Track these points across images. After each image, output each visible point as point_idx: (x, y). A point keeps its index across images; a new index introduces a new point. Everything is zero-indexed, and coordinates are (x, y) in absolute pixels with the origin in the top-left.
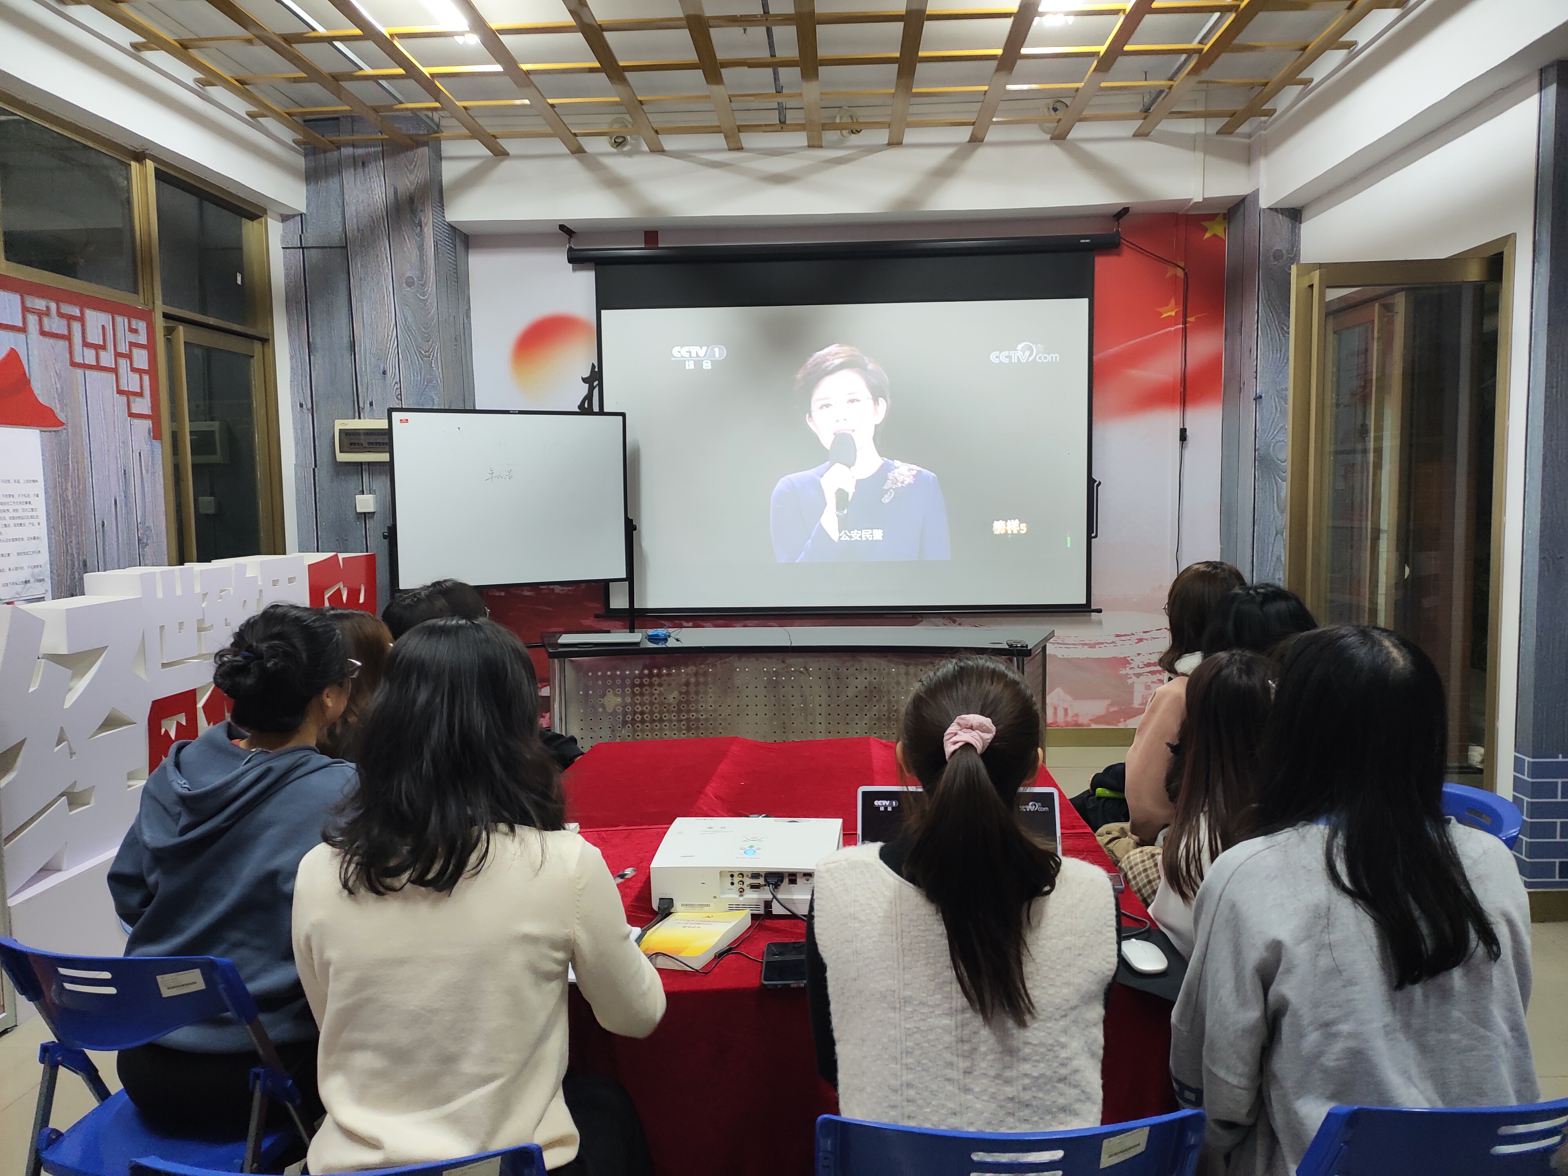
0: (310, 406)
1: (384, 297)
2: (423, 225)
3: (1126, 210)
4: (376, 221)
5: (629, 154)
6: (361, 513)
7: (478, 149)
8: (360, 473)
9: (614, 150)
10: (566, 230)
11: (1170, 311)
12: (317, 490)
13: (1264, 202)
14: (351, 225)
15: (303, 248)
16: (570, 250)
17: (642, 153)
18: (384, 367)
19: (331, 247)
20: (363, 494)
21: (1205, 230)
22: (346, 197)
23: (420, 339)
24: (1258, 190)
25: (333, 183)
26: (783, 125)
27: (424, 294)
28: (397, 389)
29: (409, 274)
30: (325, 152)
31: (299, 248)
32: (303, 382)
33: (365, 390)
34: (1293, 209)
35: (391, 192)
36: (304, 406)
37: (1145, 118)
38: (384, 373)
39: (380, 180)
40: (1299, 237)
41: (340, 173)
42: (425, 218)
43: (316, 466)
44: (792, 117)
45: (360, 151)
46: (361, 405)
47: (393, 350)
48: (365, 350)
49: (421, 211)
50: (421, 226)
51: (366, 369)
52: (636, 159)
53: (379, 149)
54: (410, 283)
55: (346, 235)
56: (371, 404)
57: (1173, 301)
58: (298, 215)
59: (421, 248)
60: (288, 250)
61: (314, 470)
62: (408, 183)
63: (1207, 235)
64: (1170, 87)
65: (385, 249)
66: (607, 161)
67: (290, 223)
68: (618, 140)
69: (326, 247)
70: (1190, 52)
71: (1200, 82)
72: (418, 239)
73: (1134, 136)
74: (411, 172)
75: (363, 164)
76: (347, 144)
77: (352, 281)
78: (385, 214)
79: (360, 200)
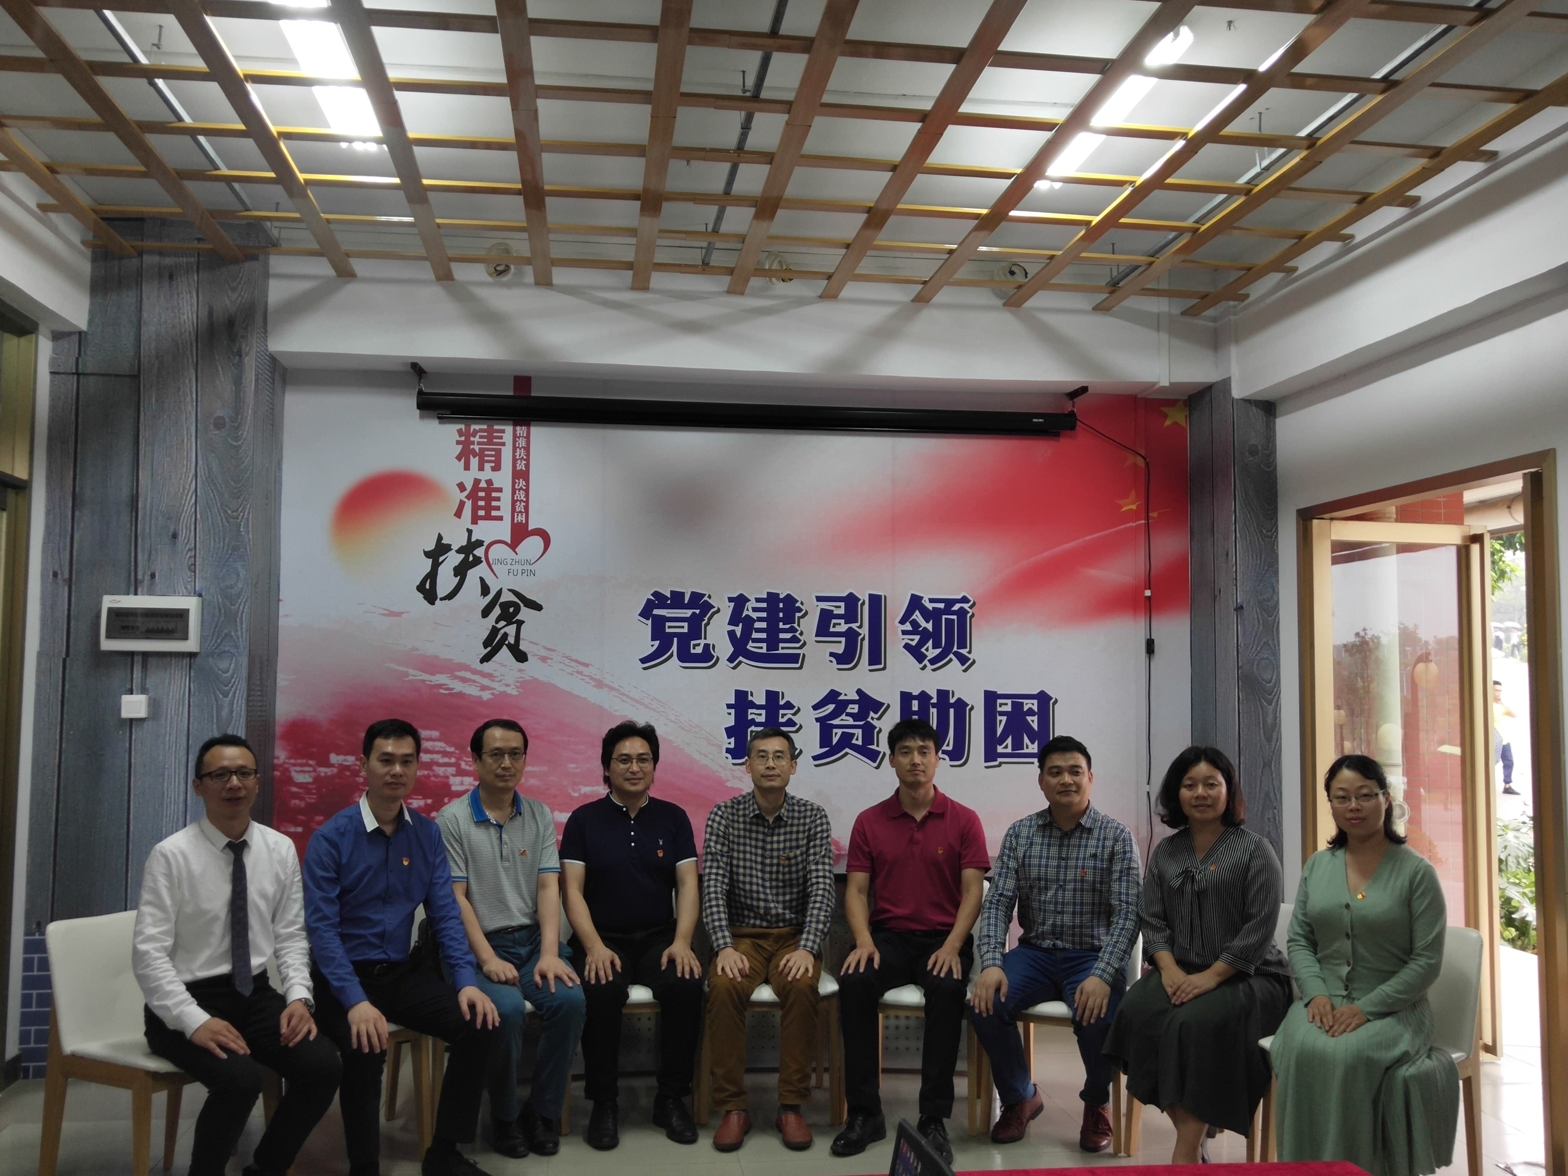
0: (67, 576)
1: (183, 441)
2: (244, 355)
3: (1084, 390)
4: (181, 346)
5: (509, 285)
6: (125, 720)
7: (323, 268)
8: (129, 667)
9: (489, 279)
10: (417, 369)
11: (1130, 506)
12: (67, 687)
13: (1237, 392)
14: (148, 347)
15: (78, 374)
16: (420, 393)
17: (526, 286)
18: (175, 529)
19: (117, 376)
20: (132, 693)
21: (1165, 416)
22: (145, 315)
23: (226, 496)
24: (1229, 378)
25: (128, 298)
26: (705, 267)
27: (236, 439)
28: (190, 557)
29: (219, 413)
30: (121, 258)
31: (73, 374)
32: (62, 545)
33: (146, 557)
34: (1267, 401)
35: (204, 313)
36: (59, 576)
37: (1112, 293)
38: (175, 536)
39: (191, 297)
40: (1274, 432)
41: (139, 285)
42: (247, 346)
43: (67, 654)
44: (716, 259)
45: (168, 261)
46: (140, 577)
47: (189, 508)
48: (152, 506)
49: (243, 337)
50: (240, 356)
51: (150, 531)
52: (516, 292)
53: (193, 260)
54: (219, 424)
55: (139, 362)
56: (153, 576)
57: (1133, 494)
58: (74, 333)
59: (238, 382)
60: (57, 376)
61: (64, 661)
62: (228, 302)
63: (1168, 423)
64: (1151, 264)
65: (190, 381)
66: (481, 292)
67: (65, 343)
68: (499, 268)
69: (109, 375)
70: (1181, 231)
71: (1184, 261)
72: (236, 371)
73: (1094, 309)
74: (234, 290)
75: (171, 277)
76: (151, 252)
77: (142, 418)
78: (194, 338)
79: (163, 320)
